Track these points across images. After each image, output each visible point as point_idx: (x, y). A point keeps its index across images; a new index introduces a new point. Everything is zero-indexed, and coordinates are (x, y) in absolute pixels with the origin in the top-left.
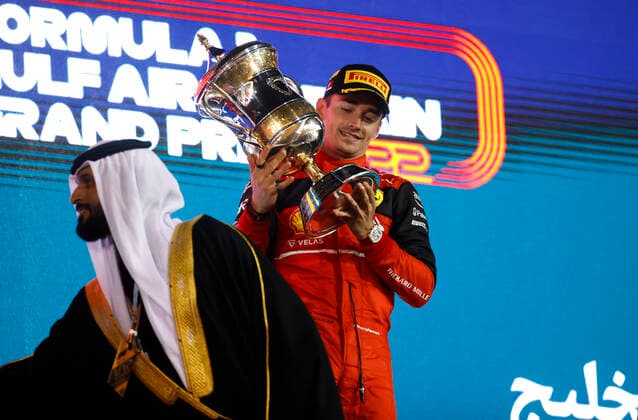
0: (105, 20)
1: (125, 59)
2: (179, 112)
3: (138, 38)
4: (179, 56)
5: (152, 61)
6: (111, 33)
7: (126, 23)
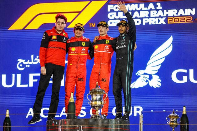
0: (133, 5)
1: (136, 10)
2: (145, 18)
3: (139, 7)
4: (146, 9)
5: (141, 10)
6: (134, 7)
7: (137, 5)
